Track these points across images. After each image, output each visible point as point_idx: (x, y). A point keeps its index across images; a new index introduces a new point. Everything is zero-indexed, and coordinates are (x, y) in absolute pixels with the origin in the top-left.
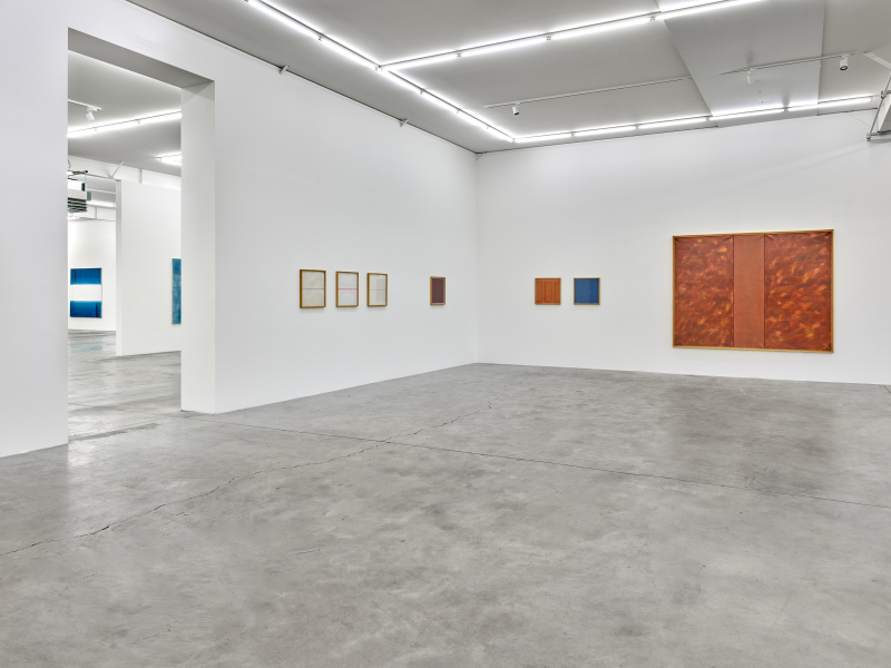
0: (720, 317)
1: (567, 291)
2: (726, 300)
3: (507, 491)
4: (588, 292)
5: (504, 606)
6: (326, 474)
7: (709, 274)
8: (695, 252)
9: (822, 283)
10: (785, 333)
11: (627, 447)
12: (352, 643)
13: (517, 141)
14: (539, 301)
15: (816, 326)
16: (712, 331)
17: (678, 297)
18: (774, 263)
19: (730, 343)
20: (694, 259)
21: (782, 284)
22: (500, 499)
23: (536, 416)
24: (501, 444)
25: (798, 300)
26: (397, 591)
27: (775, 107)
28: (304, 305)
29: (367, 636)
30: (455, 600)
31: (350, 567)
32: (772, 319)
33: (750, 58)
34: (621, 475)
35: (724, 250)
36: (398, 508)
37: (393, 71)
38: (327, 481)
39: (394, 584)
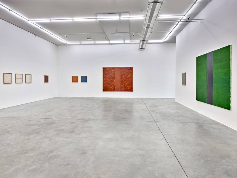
0: (112, 85)
1: (80, 79)
2: (113, 81)
3: (60, 127)
4: (84, 79)
5: (55, 153)
6: (9, 128)
7: (110, 76)
8: (107, 71)
9: (131, 78)
10: (124, 88)
11: (90, 114)
12: (12, 169)
13: (67, 43)
14: (73, 81)
15: (130, 86)
16: (111, 88)
17: (104, 81)
18: (122, 73)
19: (114, 90)
20: (107, 72)
21: (124, 78)
22: (58, 129)
23: (70, 109)
24: (60, 116)
25: (127, 81)
26: (27, 154)
27: (122, 41)
28: (5, 83)
29: (17, 167)
30: (43, 154)
31: (14, 151)
32: (122, 85)
33: (117, 31)
34: (88, 120)
35: (113, 71)
36: (30, 134)
37: (32, 22)
38: (10, 130)
39: (26, 153)
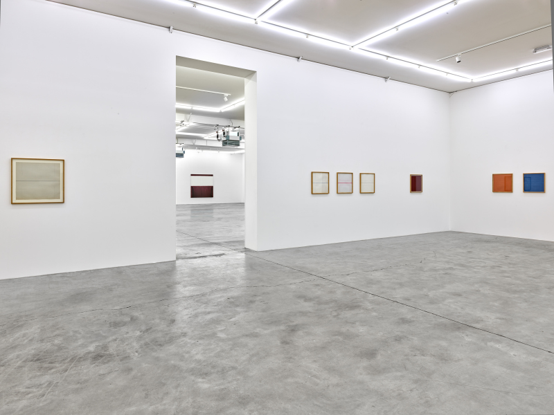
1: (518, 183)
13: (474, 81)
14: (495, 190)
23: (449, 271)
28: (314, 192)
37: (362, 46)
